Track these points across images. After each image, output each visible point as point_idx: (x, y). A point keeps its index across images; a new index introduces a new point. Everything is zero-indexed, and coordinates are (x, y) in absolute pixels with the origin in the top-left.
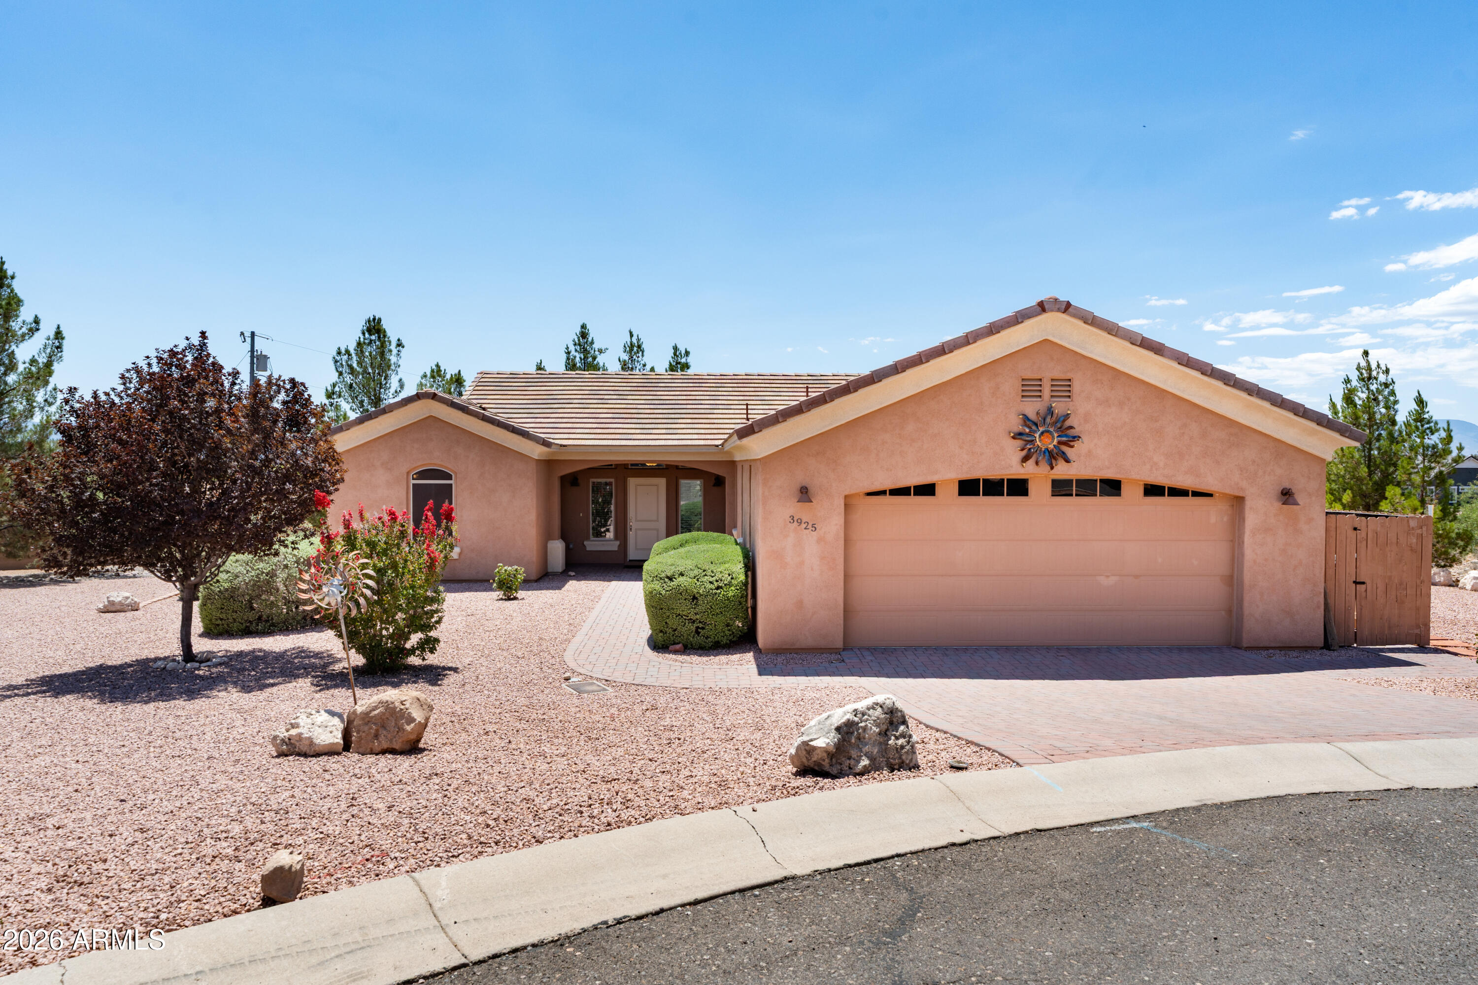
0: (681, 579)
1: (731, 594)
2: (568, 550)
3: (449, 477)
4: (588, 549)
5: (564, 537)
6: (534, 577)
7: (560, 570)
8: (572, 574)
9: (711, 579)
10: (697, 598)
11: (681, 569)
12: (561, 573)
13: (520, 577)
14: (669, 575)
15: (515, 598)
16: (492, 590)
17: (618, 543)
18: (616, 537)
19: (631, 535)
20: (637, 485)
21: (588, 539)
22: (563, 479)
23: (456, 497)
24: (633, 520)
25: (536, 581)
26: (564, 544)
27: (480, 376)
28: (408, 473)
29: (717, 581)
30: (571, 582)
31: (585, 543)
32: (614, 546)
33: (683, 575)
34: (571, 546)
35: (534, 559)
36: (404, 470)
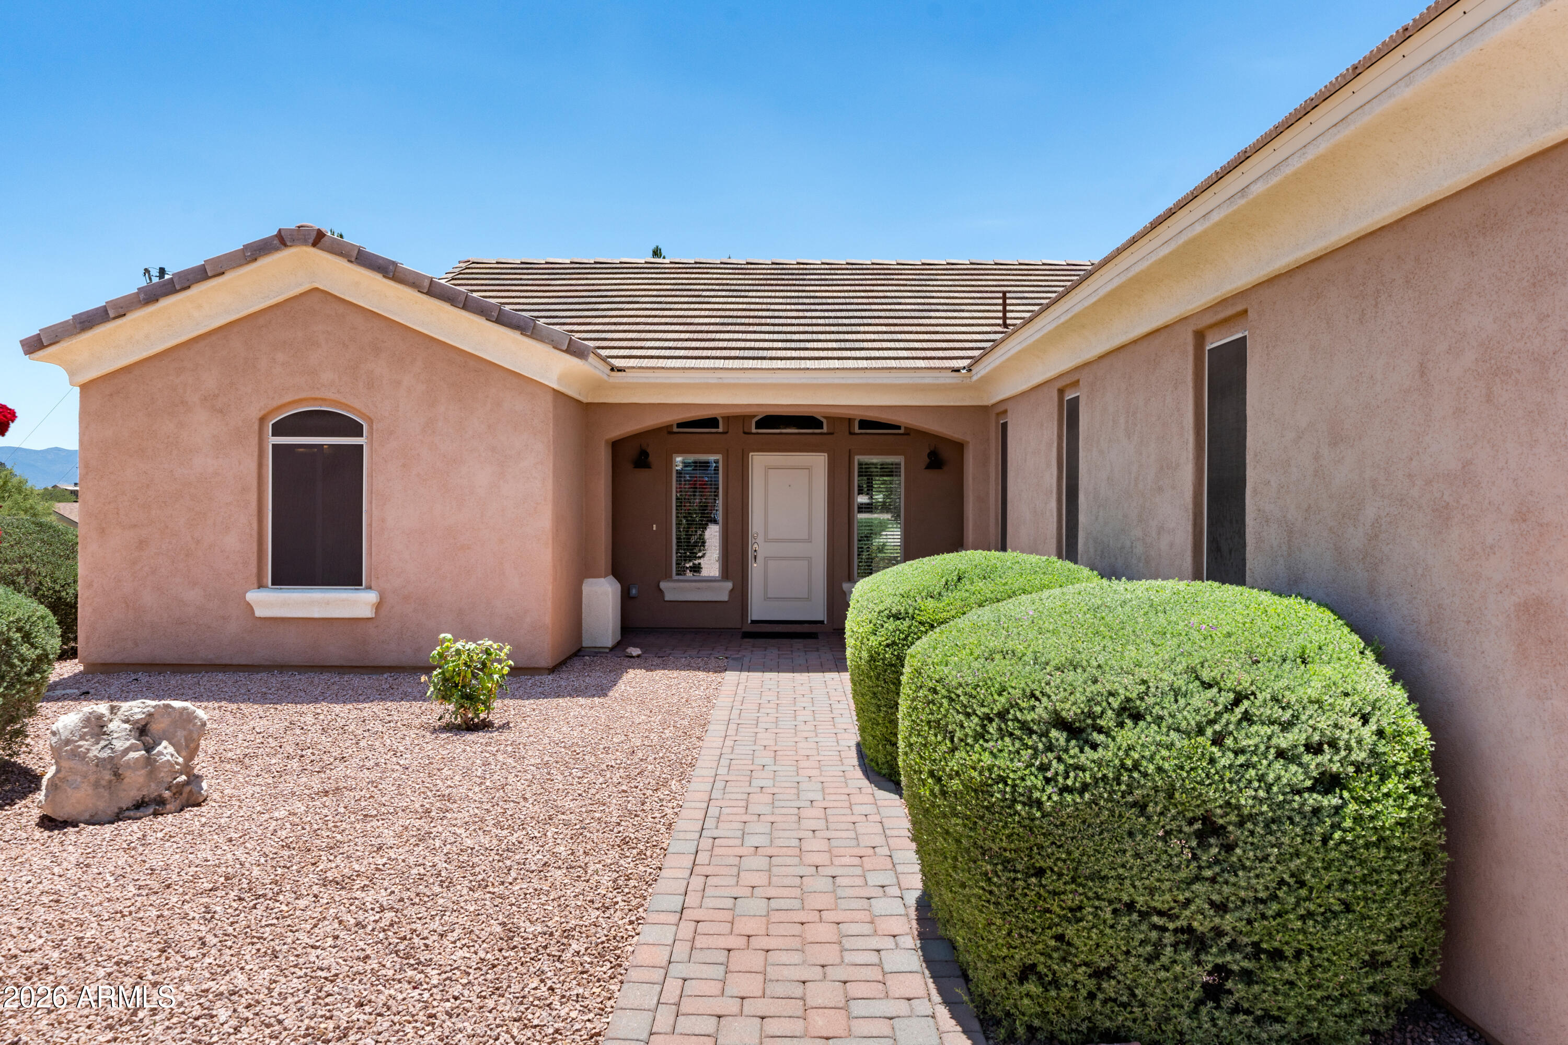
0: (1128, 735)
1: (1392, 814)
2: (626, 598)
3: (357, 430)
4: (668, 597)
5: (617, 571)
6: (546, 661)
7: (610, 644)
8: (635, 651)
9: (1284, 741)
10: (1219, 831)
11: (1127, 687)
12: (612, 649)
13: (501, 669)
14: (1070, 712)
15: (485, 726)
16: (423, 697)
17: (729, 585)
18: (726, 573)
19: (756, 570)
20: (768, 468)
21: (668, 577)
22: (616, 446)
23: (371, 476)
24: (760, 540)
25: (553, 670)
26: (618, 586)
27: (464, 265)
28: (262, 420)
29: (1315, 749)
30: (631, 673)
31: (663, 585)
32: (722, 593)
33: (1137, 717)
34: (634, 592)
35: (548, 619)
36: (254, 413)
